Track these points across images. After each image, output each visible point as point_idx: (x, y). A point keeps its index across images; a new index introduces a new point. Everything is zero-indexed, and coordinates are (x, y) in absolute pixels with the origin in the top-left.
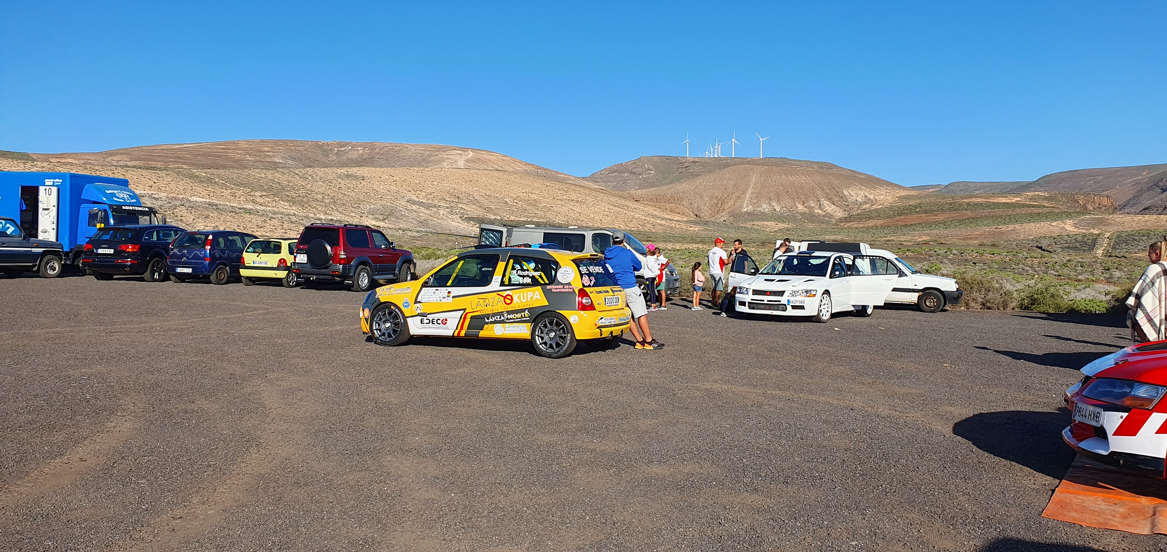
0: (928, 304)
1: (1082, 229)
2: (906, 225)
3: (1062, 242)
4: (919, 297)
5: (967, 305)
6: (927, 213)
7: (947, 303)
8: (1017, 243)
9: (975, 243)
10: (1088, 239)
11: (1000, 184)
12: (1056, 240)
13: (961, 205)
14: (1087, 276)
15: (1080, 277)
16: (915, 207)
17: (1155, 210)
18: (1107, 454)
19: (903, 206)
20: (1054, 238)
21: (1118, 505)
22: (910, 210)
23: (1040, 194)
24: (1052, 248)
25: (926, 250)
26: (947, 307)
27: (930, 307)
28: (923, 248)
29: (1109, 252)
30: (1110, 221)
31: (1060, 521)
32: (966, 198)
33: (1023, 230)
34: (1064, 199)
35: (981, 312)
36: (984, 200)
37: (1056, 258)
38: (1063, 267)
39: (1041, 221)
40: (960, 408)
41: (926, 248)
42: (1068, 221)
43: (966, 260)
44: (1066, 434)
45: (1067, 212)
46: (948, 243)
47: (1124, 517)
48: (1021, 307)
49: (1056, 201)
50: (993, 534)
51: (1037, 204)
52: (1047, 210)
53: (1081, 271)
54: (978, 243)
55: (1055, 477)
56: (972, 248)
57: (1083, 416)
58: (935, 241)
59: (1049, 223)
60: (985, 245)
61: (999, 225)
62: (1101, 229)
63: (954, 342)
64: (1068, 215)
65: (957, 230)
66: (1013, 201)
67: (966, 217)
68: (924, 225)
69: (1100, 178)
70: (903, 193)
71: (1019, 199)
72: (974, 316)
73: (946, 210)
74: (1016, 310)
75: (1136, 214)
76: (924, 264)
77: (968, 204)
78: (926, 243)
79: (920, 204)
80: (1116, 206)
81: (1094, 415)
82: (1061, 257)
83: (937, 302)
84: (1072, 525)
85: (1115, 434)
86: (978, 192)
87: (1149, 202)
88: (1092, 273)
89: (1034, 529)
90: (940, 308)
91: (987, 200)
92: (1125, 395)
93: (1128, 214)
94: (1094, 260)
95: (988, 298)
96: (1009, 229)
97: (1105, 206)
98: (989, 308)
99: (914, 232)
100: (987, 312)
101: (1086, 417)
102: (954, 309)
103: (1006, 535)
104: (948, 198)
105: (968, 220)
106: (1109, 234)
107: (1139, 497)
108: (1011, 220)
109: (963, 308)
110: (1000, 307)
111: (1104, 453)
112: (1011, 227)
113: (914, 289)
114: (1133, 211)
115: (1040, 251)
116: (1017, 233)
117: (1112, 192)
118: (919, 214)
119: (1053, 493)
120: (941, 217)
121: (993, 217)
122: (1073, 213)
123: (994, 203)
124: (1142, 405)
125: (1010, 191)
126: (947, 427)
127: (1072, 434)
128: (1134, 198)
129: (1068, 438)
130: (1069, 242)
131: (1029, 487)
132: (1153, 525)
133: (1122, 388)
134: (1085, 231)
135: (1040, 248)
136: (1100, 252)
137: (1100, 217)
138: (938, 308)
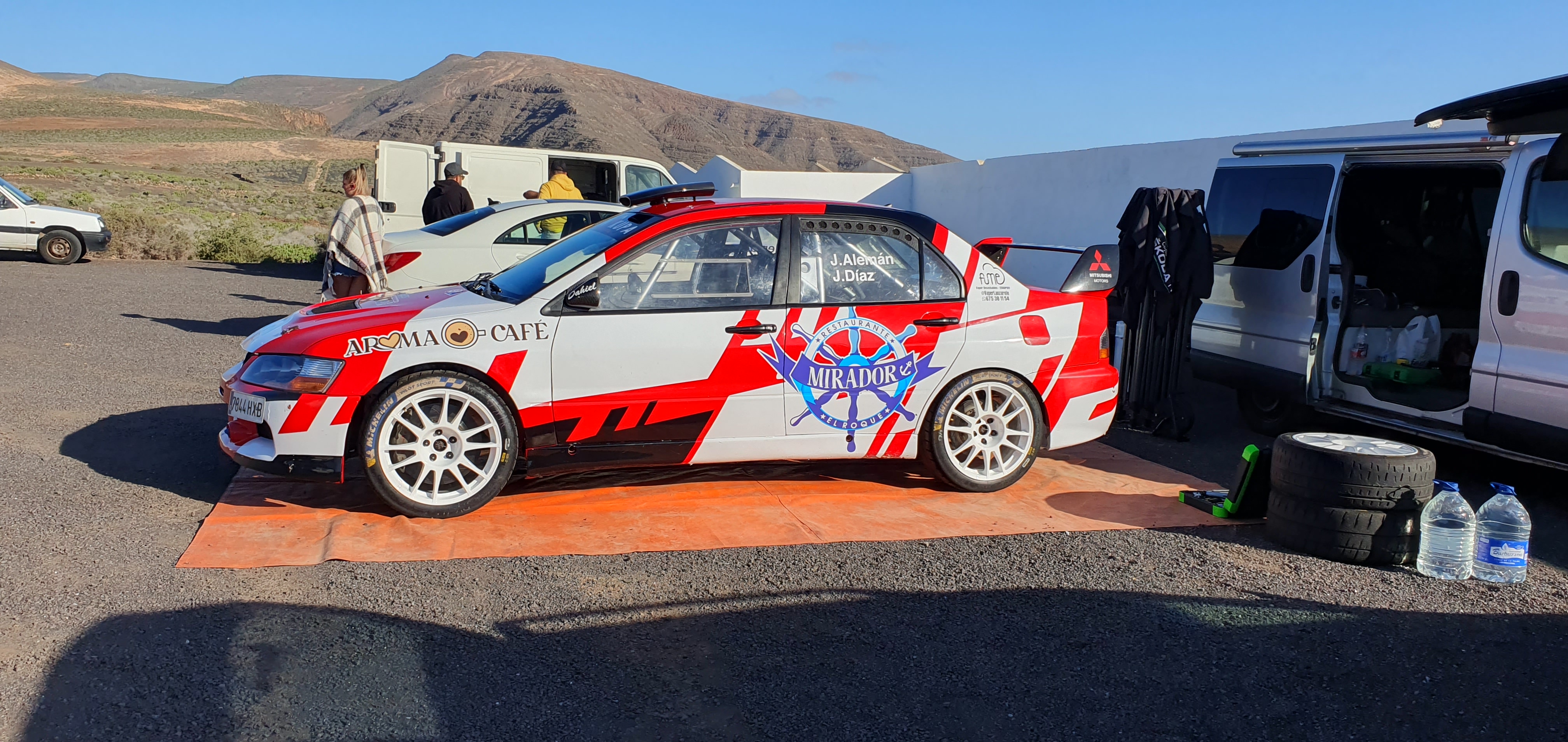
0: (55, 251)
1: (291, 154)
2: (35, 131)
3: (266, 169)
4: (39, 241)
5: (120, 252)
6: (68, 115)
7: (88, 250)
8: (207, 168)
9: (147, 165)
10: (298, 168)
11: (179, 83)
12: (258, 166)
13: (122, 108)
14: (297, 216)
15: (289, 217)
16: (49, 105)
17: (373, 135)
18: (272, 460)
19: (28, 102)
20: (256, 164)
21: (287, 528)
22: (41, 108)
23: (236, 102)
24: (254, 177)
25: (69, 171)
26: (87, 256)
27: (60, 256)
28: (64, 168)
29: (324, 185)
30: (323, 146)
31: (202, 569)
32: (129, 98)
33: (214, 150)
34: (267, 113)
35: (143, 263)
36: (158, 104)
37: (258, 190)
38: (268, 202)
39: (238, 140)
40: (78, 410)
41: (68, 169)
42: (272, 142)
43: (132, 188)
44: (223, 437)
45: (271, 130)
46: (104, 162)
47: (292, 544)
48: (201, 256)
49: (257, 114)
50: (94, 613)
51: (232, 116)
52: (246, 125)
53: (290, 209)
54: (150, 165)
55: (207, 500)
56: (142, 172)
57: (240, 410)
58: (84, 158)
59: (248, 143)
60: (160, 168)
61: (180, 142)
62: (312, 155)
63: (90, 308)
64: (273, 134)
65: (118, 145)
66: (200, 109)
67: (131, 127)
68: (64, 133)
69: (310, 89)
70: (28, 81)
71: (207, 107)
72: (130, 269)
73: (99, 114)
74: (195, 259)
75: (352, 139)
76: (65, 191)
77: (134, 108)
78: (69, 161)
79: (55, 100)
80: (330, 127)
81: (255, 406)
82: (265, 189)
83: (70, 248)
84: (218, 571)
85: (282, 431)
86: (147, 92)
87: (367, 125)
88: (303, 211)
89: (160, 591)
90: (77, 258)
91: (162, 104)
92: (293, 375)
93: (344, 138)
94: (305, 194)
95: (152, 242)
96: (195, 148)
97: (317, 126)
98: (154, 257)
99: (49, 143)
100: (151, 263)
101: (244, 411)
102: (100, 259)
103: (112, 612)
104: (101, 96)
105: (135, 131)
106: (323, 162)
107: (315, 512)
108: (197, 135)
109: (114, 258)
110: (171, 256)
111: (270, 459)
112: (198, 145)
113: (30, 229)
114: (350, 135)
115: (237, 180)
116: (207, 154)
117: (324, 109)
118: (55, 115)
119: (200, 526)
120: (91, 124)
121: (171, 129)
122: (280, 132)
123: (171, 110)
124: (315, 388)
125: (194, 94)
126: (50, 444)
127: (229, 437)
128: (349, 119)
129: (227, 443)
130: (274, 170)
131: (166, 523)
132: (326, 548)
133: (290, 366)
134: (294, 157)
135: (238, 176)
136: (312, 185)
137: (311, 139)
138: (73, 256)
